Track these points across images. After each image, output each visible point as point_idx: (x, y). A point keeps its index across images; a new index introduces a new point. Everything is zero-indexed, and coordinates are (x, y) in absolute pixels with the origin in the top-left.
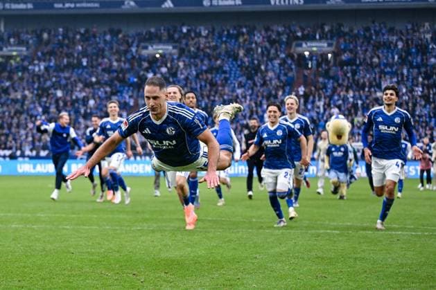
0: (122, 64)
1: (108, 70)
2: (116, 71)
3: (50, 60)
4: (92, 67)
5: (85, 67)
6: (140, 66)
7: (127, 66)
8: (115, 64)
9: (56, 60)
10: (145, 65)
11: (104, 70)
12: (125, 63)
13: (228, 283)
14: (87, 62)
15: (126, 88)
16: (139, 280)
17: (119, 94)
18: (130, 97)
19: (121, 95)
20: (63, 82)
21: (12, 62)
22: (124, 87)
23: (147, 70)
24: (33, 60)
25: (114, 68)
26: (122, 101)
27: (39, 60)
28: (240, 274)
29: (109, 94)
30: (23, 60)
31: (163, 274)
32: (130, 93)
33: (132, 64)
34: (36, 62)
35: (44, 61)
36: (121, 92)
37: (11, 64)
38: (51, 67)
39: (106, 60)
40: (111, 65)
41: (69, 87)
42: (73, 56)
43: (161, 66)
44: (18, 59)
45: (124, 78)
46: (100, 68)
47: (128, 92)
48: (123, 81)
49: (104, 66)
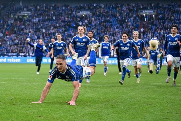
0: (69, 19)
1: (64, 21)
2: (67, 22)
3: (40, 17)
4: (57, 20)
5: (55, 20)
6: (77, 20)
7: (71, 20)
8: (66, 19)
9: (42, 17)
10: (79, 19)
11: (62, 21)
12: (70, 19)
13: (112, 106)
14: (55, 18)
15: (71, 29)
17: (68, 31)
18: (72, 32)
19: (69, 32)
20: (45, 26)
21: (25, 18)
22: (70, 28)
23: (79, 21)
24: (34, 17)
25: (66, 20)
26: (69, 34)
27: (36, 17)
28: (117, 103)
29: (64, 31)
30: (29, 17)
31: (86, 103)
32: (72, 31)
33: (73, 19)
34: (35, 18)
35: (38, 17)
36: (69, 30)
37: (25, 19)
38: (41, 20)
39: (63, 17)
40: (65, 19)
41: (48, 28)
42: (49, 15)
43: (85, 20)
44: (27, 17)
45: (70, 24)
46: (60, 20)
47: (71, 30)
48: (70, 26)
49: (62, 20)
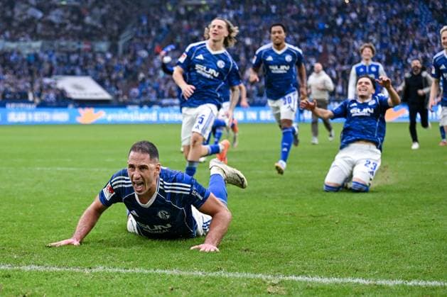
0: (311, 10)
1: (297, 17)
2: (304, 18)
3: (239, 9)
4: (281, 14)
5: (274, 15)
6: (329, 12)
7: (316, 12)
8: (304, 10)
9: (245, 8)
10: (334, 10)
11: (293, 17)
12: (314, 9)
13: (423, 224)
14: (276, 10)
15: (315, 35)
16: (334, 221)
17: (308, 41)
18: (320, 43)
19: (311, 42)
20: (252, 29)
21: (202, 11)
22: (312, 33)
23: (336, 16)
24: (222, 8)
25: (303, 15)
26: (311, 48)
27: (228, 8)
29: (298, 40)
30: (212, 9)
31: (357, 216)
32: (319, 40)
33: (321, 11)
34: (225, 10)
35: (233, 9)
36: (310, 39)
37: (200, 13)
38: (240, 15)
39: (295, 7)
40: (300, 12)
41: (258, 35)
42: (262, 3)
43: (351, 12)
44: (207, 8)
45: (313, 23)
46: (289, 15)
47: (317, 38)
48: (312, 28)
49: (292, 13)
